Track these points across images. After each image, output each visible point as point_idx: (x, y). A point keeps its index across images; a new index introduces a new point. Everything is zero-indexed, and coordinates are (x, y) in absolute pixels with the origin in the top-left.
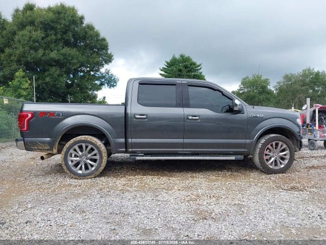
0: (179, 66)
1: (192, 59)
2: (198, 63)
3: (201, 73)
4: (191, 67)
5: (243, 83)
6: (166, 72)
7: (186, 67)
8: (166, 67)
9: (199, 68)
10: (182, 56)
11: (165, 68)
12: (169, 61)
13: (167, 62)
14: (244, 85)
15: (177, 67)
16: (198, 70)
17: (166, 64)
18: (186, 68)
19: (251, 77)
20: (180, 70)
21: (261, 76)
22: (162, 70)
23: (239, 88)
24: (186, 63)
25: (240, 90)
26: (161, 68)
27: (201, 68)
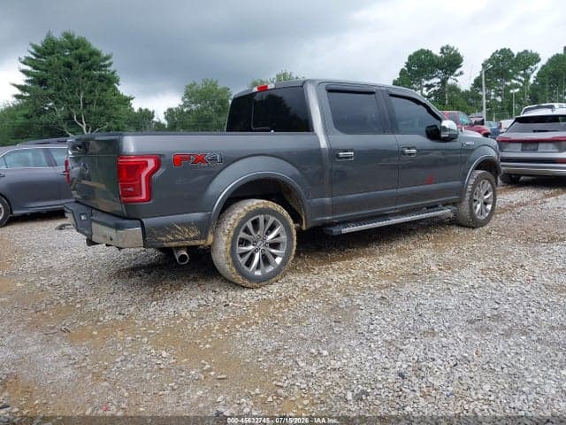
0: (64, 56)
1: (90, 45)
2: (104, 54)
3: (113, 73)
4: (92, 59)
5: (187, 94)
6: (35, 68)
7: (80, 59)
8: (34, 58)
9: (107, 62)
10: (68, 36)
11: (32, 59)
12: (39, 45)
13: (35, 47)
14: (190, 98)
15: (62, 58)
16: (105, 66)
17: (33, 51)
18: (80, 62)
19: (200, 84)
20: (69, 65)
21: (217, 82)
22: (24, 63)
23: (182, 104)
24: (80, 49)
25: (185, 106)
26: (23, 59)
27: (110, 64)
